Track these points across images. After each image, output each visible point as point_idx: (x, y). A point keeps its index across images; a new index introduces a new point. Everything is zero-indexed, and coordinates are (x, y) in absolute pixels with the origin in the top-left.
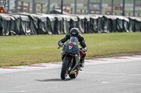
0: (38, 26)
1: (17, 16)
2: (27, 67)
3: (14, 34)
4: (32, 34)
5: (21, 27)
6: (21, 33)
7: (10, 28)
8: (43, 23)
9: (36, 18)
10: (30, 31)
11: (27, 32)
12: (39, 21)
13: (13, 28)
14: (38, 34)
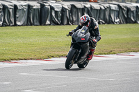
0: (127, 15)
1: (106, 5)
2: (115, 56)
3: (103, 23)
4: (120, 23)
5: (110, 16)
6: (110, 22)
7: (99, 17)
8: (133, 12)
9: (126, 7)
10: (118, 20)
11: (116, 21)
12: (128, 10)
13: (102, 17)
14: (127, 23)
